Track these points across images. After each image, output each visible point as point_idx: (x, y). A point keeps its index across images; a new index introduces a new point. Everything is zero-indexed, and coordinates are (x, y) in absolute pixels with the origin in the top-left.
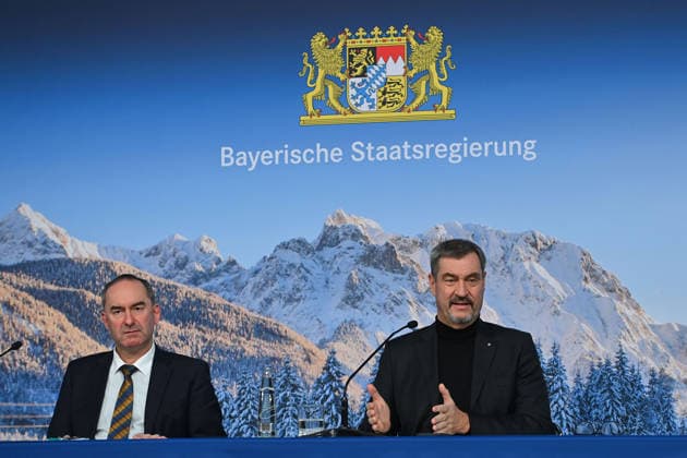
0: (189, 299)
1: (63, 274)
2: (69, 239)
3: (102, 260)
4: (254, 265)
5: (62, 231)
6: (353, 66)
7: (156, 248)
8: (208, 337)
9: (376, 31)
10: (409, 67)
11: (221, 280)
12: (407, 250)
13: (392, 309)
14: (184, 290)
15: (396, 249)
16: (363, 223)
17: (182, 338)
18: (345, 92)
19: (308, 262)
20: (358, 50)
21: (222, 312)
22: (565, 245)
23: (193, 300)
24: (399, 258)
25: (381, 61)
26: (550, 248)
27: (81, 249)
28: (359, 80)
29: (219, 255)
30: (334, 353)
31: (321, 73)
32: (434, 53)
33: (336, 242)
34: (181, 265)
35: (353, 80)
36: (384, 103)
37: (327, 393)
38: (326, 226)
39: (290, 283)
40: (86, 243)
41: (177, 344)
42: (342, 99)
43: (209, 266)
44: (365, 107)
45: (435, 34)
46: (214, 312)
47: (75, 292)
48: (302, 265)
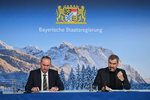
0: (33, 58)
1: (5, 53)
2: (6, 45)
3: (14, 50)
4: (46, 52)
5: (5, 43)
6: (66, 13)
7: (26, 48)
8: (37, 66)
9: (71, 6)
10: (78, 13)
11: (39, 54)
12: (77, 50)
13: (74, 61)
14: (32, 56)
15: (75, 49)
16: (69, 44)
17: (31, 66)
18: (65, 18)
19: (57, 51)
20: (68, 10)
21: (39, 61)
22: (107, 49)
23: (34, 58)
24: (76, 51)
25: (72, 12)
26: (105, 50)
27: (9, 47)
28: (68, 15)
29: (39, 49)
30: (63, 69)
31: (60, 14)
32: (83, 11)
33: (63, 47)
34: (31, 51)
35: (66, 15)
36: (73, 20)
37: (61, 77)
38: (61, 44)
39: (54, 55)
40: (10, 46)
41: (30, 67)
42: (64, 19)
43: (37, 52)
44: (69, 21)
45: (83, 7)
46: (38, 61)
47: (8, 56)
48: (56, 52)
